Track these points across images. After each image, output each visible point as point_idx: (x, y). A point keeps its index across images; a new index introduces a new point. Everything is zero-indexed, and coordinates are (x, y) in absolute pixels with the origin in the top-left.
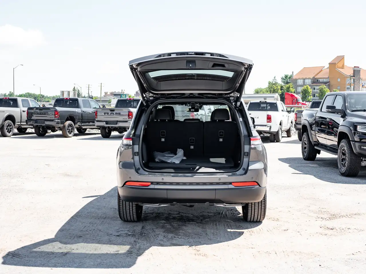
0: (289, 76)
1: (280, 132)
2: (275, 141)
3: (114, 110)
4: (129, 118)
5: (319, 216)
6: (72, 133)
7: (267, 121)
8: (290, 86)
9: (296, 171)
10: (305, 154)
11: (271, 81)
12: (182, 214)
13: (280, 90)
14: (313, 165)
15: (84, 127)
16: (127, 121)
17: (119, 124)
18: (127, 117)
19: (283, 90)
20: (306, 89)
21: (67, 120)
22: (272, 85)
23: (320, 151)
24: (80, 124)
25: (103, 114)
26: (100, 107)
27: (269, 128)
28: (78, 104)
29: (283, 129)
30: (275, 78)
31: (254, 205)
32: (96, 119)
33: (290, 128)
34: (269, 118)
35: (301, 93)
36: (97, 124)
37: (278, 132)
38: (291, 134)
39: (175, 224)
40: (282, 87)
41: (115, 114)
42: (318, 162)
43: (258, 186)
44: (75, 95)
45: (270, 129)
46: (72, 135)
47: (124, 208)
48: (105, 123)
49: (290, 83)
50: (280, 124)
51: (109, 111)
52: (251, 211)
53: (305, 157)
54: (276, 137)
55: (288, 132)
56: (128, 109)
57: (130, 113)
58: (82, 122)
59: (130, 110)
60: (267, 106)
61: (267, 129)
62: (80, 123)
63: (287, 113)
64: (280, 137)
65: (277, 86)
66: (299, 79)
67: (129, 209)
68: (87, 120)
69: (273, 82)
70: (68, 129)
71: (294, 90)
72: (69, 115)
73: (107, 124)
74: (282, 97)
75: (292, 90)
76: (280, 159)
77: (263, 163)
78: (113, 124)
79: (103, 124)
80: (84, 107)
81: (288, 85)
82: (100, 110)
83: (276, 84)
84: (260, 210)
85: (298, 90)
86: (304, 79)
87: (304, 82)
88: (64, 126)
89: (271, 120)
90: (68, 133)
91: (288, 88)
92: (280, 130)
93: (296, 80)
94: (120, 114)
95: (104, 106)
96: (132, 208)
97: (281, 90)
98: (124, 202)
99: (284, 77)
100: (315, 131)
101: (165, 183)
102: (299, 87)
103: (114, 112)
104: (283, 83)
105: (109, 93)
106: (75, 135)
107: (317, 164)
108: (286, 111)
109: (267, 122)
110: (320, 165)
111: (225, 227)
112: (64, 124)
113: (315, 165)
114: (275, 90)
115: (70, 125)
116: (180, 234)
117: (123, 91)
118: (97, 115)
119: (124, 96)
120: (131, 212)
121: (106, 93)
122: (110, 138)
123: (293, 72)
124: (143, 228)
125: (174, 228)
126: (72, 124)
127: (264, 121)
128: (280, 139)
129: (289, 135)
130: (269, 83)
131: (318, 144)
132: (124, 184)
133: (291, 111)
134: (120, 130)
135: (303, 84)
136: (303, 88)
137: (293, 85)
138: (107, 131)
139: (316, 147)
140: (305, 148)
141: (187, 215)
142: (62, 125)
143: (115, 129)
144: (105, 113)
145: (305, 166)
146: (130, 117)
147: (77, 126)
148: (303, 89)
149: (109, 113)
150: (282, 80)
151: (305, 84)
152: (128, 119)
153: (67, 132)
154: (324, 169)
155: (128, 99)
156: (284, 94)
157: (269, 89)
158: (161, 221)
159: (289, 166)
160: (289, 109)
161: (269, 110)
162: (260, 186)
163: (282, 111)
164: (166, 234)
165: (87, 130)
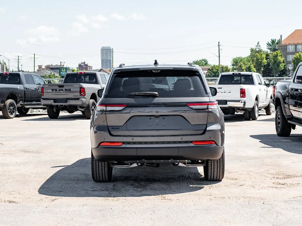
0: (277, 41)
1: (256, 109)
2: (251, 119)
3: (64, 86)
4: (81, 95)
5: (275, 176)
6: (14, 114)
7: (241, 95)
8: (278, 54)
9: (266, 145)
10: (279, 130)
11: (254, 47)
12: (149, 177)
13: (265, 59)
14: (286, 141)
15: (26, 107)
16: (78, 99)
17: (69, 102)
18: (78, 94)
19: (269, 59)
20: (299, 57)
21: (8, 98)
22: (255, 53)
23: (295, 125)
24: (23, 103)
25: (51, 91)
26: (45, 83)
27: (243, 103)
28: (19, 79)
29: (260, 105)
30: (258, 43)
31: (213, 164)
32: (43, 97)
33: (269, 104)
34: (243, 93)
35: (292, 63)
36: (43, 102)
37: (253, 109)
38: (271, 111)
39: (143, 183)
40: (267, 55)
41: (64, 90)
42: (292, 138)
43: (215, 145)
44: (3, 69)
45: (244, 105)
46: (14, 115)
47: (97, 169)
48: (52, 101)
49: (278, 50)
50: (257, 99)
51: (58, 87)
52: (211, 170)
53: (279, 132)
54: (252, 115)
55: (267, 109)
56: (80, 85)
57: (82, 89)
58: (25, 101)
59: (81, 85)
60: (241, 79)
61: (240, 105)
62: (22, 101)
63: (266, 86)
64: (257, 115)
65: (261, 54)
66: (290, 44)
67: (102, 169)
68: (30, 98)
69: (256, 49)
70: (9, 109)
71: (283, 59)
72: (10, 92)
73: (55, 102)
74: (268, 68)
75: (281, 59)
76: (251, 136)
77: (220, 124)
78: (63, 102)
79: (51, 102)
80: (27, 83)
81: (275, 53)
82: (47, 86)
83: (260, 51)
84: (219, 168)
85: (288, 59)
86: (296, 45)
87: (296, 48)
88: (5, 106)
89: (245, 95)
90: (9, 114)
91: (276, 56)
92: (256, 107)
93: (286, 46)
94: (70, 90)
95: (49, 82)
96: (105, 168)
97: (267, 59)
98: (97, 163)
99: (270, 43)
100: (288, 104)
101: (135, 143)
102: (289, 55)
103: (64, 89)
104: (269, 50)
105: (43, 67)
106: (17, 116)
107: (291, 139)
108: (264, 85)
109: (241, 97)
110: (293, 141)
111: (188, 184)
112: (5, 103)
113: (288, 141)
114: (259, 59)
115: (11, 105)
116: (148, 188)
117: (62, 64)
118: (43, 92)
119: (64, 70)
120: (103, 172)
121: (40, 67)
122: (58, 119)
123: (281, 36)
124: (114, 185)
125: (142, 185)
126: (13, 103)
127: (237, 96)
128: (257, 117)
129: (268, 113)
130: (252, 50)
131: (292, 118)
132: (99, 145)
133: (270, 84)
134: (70, 109)
135: (294, 51)
136: (295, 56)
137: (282, 53)
138: (55, 110)
139: (289, 121)
140: (279, 123)
141: (153, 178)
142: (3, 104)
143: (64, 108)
144: (53, 90)
145: (277, 141)
146: (82, 93)
147: (19, 105)
148: (295, 58)
149: (57, 90)
150: (268, 46)
151: (297, 51)
152: (79, 95)
153: (9, 112)
154: (296, 143)
155: (79, 73)
156: (270, 64)
157: (251, 58)
158: (130, 182)
159: (259, 141)
160: (267, 82)
161: (244, 83)
162: (217, 145)
163: (259, 84)
164: (136, 189)
165: (29, 110)
